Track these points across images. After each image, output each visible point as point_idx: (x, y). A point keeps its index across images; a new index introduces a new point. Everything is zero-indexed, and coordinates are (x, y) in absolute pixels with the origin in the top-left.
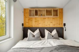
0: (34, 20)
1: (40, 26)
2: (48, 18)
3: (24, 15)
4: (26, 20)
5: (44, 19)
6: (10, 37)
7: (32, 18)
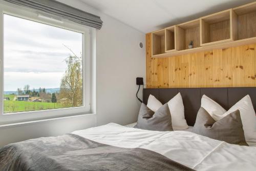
0: (172, 65)
1: (193, 82)
2: (224, 50)
3: (147, 53)
4: (152, 67)
5: (205, 55)
6: (91, 112)
7: (166, 58)
